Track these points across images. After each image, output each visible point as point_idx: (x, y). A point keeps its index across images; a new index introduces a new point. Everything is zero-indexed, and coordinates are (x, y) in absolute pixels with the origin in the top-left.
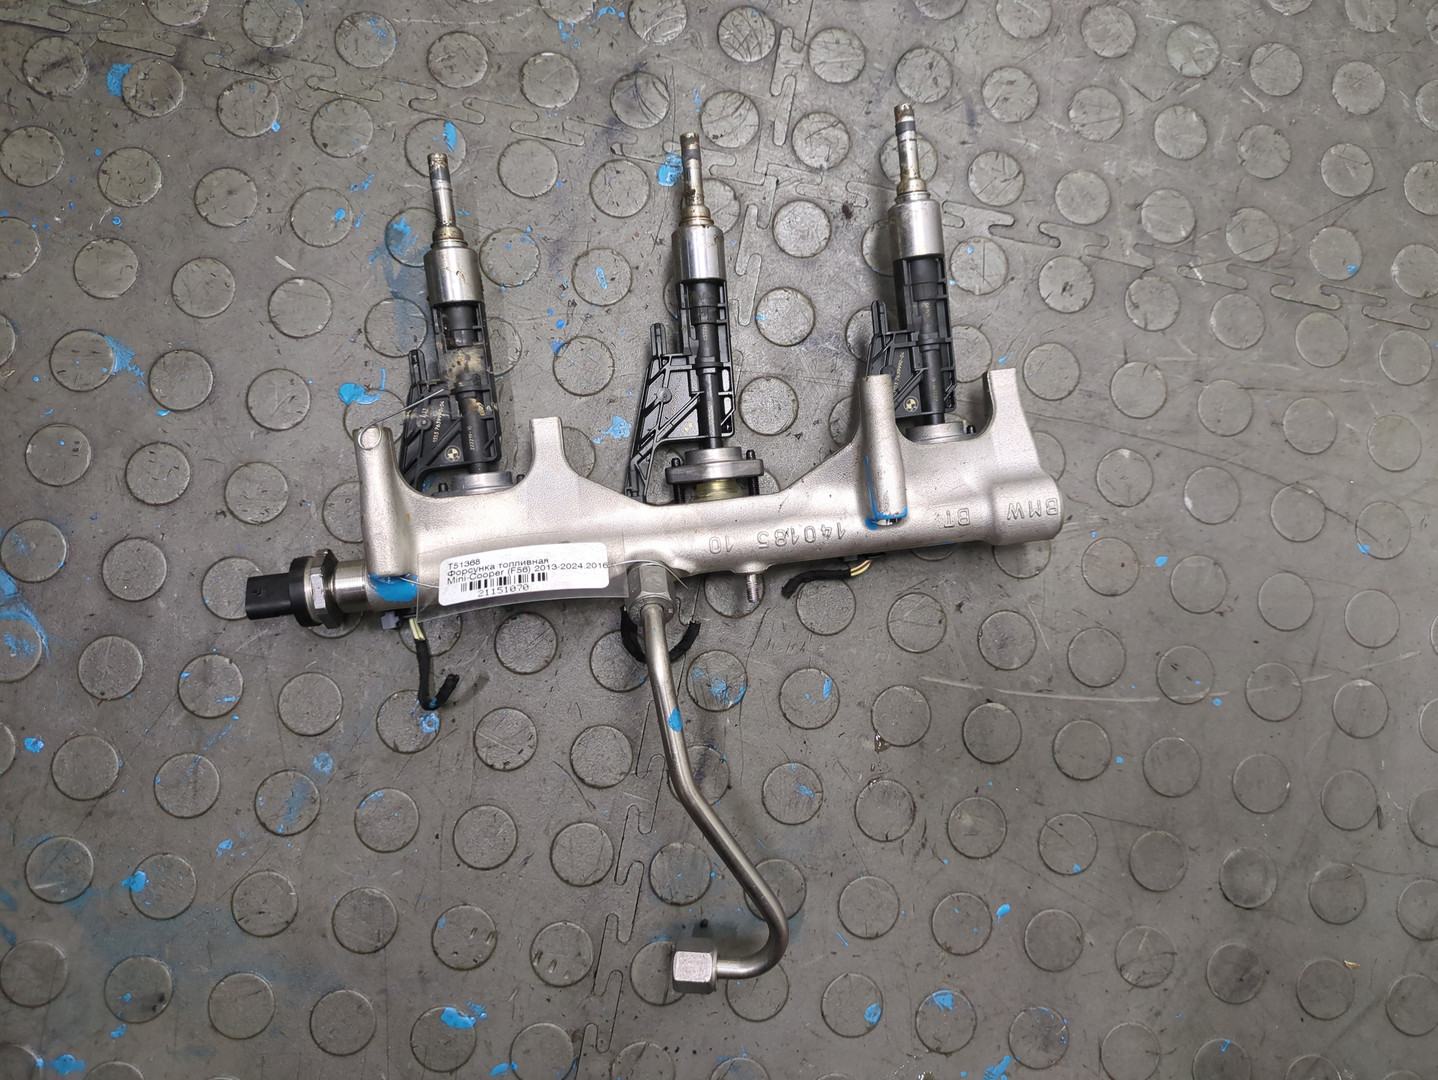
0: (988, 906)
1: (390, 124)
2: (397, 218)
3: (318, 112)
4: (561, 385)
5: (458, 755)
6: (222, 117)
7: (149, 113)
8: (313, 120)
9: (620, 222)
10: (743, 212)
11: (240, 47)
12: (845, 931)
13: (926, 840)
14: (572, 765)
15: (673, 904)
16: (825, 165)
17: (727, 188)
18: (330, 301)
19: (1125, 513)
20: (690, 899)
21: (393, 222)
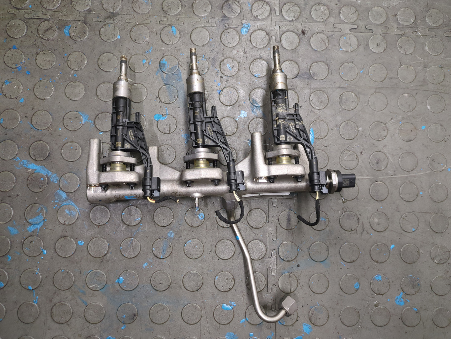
0: (387, 246)
1: (154, 30)
2: (162, 59)
3: (131, 30)
4: (223, 104)
5: (212, 225)
6: (102, 37)
7: (79, 40)
8: (130, 33)
9: (232, 49)
10: (270, 39)
11: (104, 14)
12: (343, 261)
13: (364, 229)
14: (248, 223)
15: (287, 261)
16: (294, 19)
17: (264, 32)
18: (146, 89)
19: (409, 114)
20: (293, 259)
21: (161, 61)
